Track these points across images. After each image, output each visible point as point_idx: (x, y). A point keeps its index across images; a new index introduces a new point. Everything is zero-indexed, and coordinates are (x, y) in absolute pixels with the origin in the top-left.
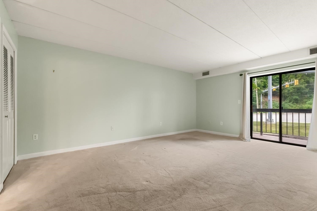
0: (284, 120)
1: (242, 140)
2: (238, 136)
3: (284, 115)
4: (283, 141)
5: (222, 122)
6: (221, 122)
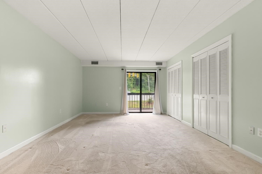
0: (143, 100)
1: (124, 115)
2: (119, 112)
3: (143, 96)
4: (142, 111)
5: (108, 104)
6: (106, 104)
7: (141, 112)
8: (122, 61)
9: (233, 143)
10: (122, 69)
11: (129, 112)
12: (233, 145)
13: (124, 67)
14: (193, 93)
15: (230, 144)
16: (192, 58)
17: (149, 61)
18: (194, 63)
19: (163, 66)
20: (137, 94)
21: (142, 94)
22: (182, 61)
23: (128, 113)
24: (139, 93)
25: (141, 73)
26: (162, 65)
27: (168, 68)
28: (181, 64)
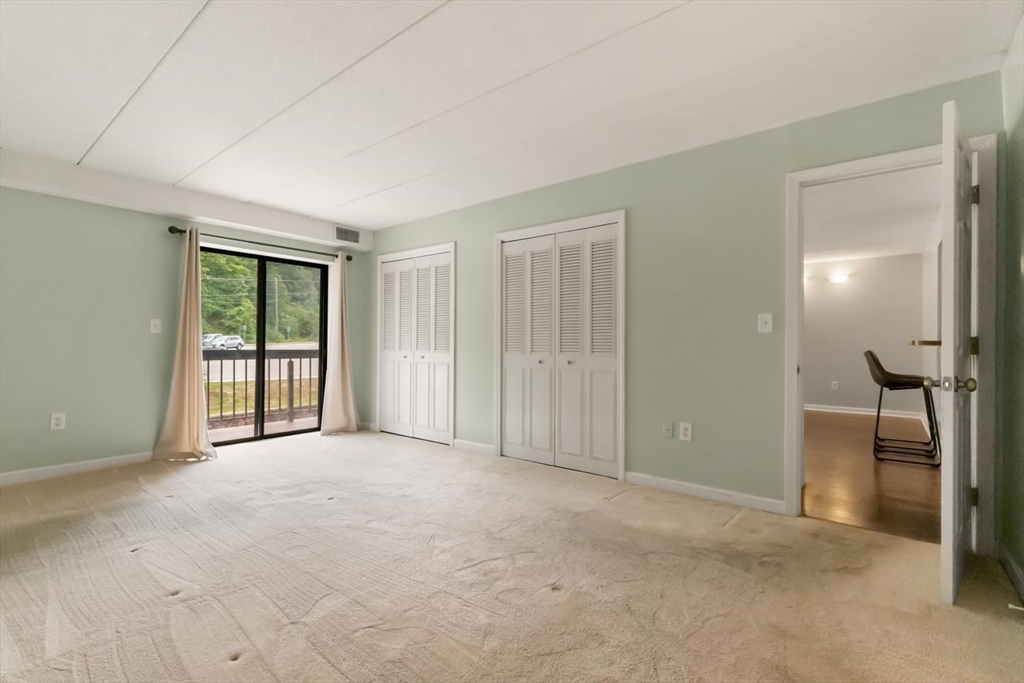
5: (63, 416)
6: (54, 416)
7: (261, 436)
8: (175, 188)
9: (627, 468)
10: (172, 230)
11: (216, 445)
12: (630, 474)
13: (183, 219)
14: (504, 349)
15: (621, 474)
16: (500, 243)
17: (308, 216)
18: (505, 261)
19: (362, 245)
20: (245, 355)
21: (266, 356)
22: (456, 243)
23: (211, 449)
24: (253, 351)
25: (263, 261)
26: (357, 241)
27: (381, 258)
28: (453, 253)
